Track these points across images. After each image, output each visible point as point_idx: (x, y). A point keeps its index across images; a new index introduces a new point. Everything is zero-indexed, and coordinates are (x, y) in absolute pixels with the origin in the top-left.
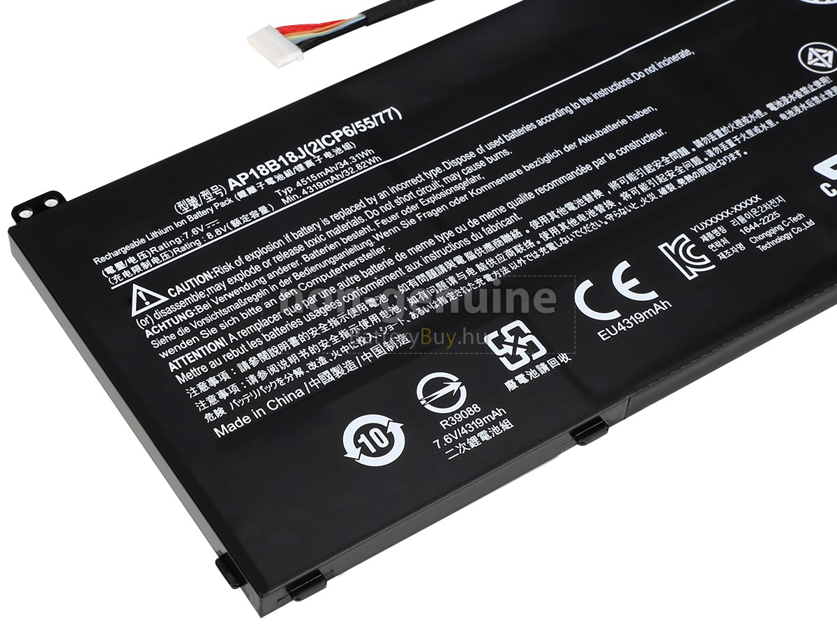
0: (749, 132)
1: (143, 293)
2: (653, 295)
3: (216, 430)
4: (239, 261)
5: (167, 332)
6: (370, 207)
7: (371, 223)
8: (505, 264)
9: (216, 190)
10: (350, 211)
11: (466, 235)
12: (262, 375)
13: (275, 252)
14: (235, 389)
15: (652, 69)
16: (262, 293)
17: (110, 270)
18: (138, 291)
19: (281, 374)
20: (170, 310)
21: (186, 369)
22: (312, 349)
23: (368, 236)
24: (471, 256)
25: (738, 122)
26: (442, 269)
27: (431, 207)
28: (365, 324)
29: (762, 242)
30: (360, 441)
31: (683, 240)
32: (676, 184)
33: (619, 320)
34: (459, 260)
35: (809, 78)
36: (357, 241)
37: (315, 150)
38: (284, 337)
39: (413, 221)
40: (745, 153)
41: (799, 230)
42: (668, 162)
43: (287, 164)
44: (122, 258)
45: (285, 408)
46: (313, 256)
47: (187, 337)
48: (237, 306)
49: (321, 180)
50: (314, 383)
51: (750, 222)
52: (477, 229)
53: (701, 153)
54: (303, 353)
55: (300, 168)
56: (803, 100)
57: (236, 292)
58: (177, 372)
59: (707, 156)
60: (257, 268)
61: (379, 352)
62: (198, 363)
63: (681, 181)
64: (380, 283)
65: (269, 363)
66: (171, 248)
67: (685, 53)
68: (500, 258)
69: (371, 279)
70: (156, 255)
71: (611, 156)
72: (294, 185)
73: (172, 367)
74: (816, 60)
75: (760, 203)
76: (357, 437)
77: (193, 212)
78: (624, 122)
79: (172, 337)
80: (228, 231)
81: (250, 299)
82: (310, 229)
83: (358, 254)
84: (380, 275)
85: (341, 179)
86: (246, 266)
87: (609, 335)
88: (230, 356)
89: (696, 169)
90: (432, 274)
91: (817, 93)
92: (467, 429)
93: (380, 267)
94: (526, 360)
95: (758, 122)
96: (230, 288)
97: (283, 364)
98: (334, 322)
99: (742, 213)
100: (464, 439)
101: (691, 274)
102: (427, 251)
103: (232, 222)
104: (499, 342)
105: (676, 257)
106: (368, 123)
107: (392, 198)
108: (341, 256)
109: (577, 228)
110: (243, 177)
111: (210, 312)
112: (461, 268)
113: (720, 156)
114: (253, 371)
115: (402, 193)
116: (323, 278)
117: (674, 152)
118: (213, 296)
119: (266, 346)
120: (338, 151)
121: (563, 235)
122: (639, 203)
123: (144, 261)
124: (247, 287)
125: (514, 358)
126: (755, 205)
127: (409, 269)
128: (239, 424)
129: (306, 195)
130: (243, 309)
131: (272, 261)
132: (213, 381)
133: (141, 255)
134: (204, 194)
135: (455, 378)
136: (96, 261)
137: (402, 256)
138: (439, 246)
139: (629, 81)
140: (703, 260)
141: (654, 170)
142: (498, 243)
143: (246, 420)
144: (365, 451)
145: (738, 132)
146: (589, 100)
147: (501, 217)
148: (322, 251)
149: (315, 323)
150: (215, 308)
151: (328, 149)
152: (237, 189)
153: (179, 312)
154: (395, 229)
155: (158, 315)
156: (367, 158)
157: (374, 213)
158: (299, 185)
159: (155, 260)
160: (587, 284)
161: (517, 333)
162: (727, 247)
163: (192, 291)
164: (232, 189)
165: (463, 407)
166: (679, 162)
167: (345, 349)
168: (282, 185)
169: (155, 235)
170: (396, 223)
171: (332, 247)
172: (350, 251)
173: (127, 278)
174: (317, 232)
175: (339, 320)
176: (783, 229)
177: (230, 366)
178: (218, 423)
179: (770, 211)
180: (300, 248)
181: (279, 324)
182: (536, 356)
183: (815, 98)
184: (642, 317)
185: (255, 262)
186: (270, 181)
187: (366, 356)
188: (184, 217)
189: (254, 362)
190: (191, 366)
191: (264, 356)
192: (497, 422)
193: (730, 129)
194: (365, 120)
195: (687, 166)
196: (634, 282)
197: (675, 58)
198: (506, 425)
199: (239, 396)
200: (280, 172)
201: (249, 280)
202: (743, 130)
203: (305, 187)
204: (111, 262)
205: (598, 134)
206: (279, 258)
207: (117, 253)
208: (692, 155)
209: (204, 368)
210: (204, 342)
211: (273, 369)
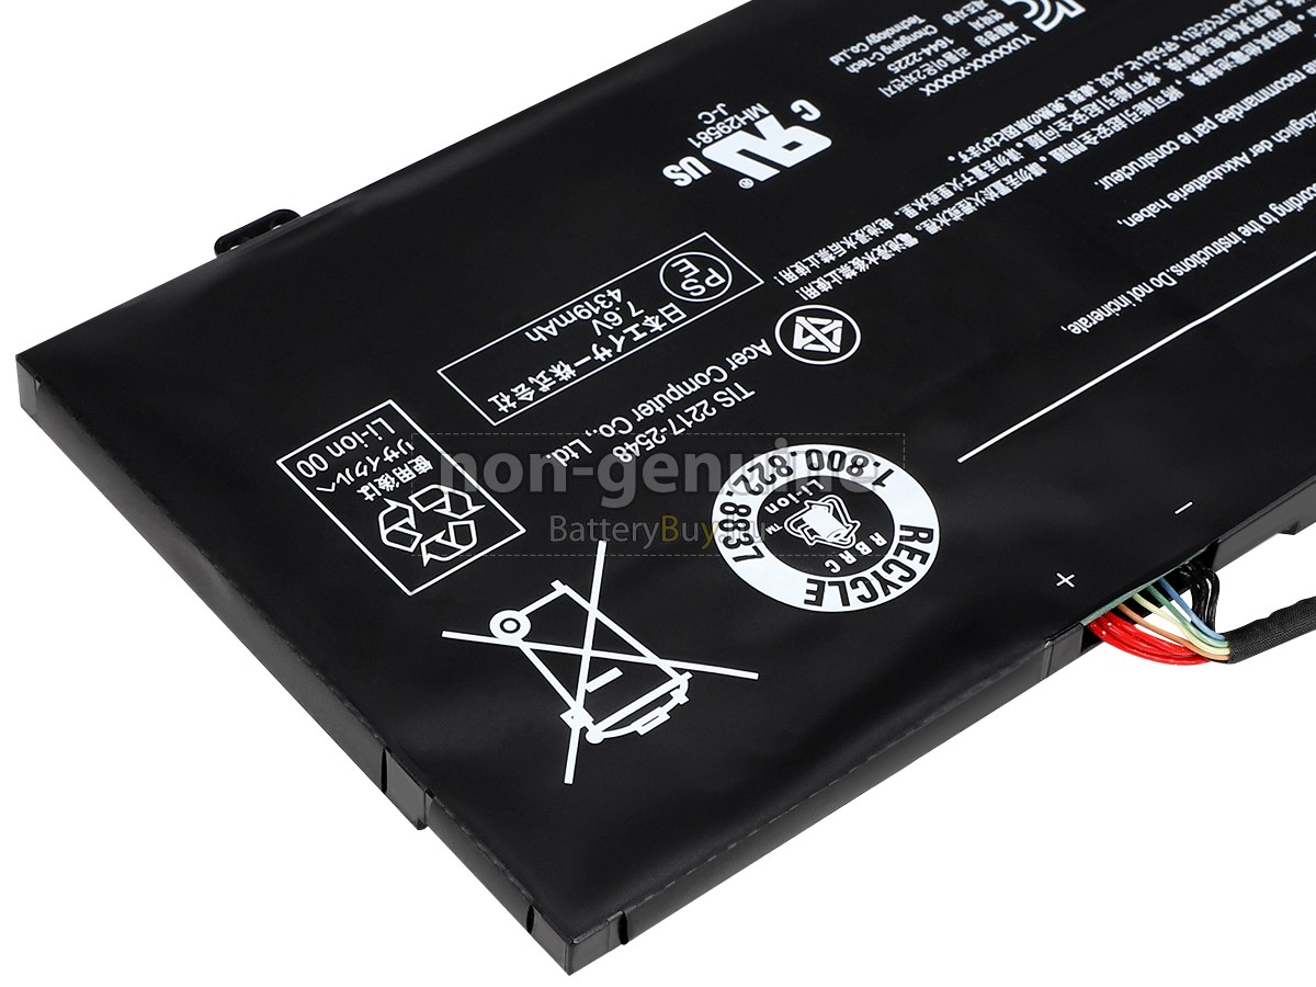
0: (948, 194)
15: (1139, 292)
25: (969, 209)
29: (915, 27)
32: (1067, 102)
35: (841, 296)
40: (951, 158)
41: (855, 49)
42: (1085, 136)
51: (936, 56)
53: (1030, 155)
56: (851, 254)
59: (1018, 150)
63: (1059, 107)
67: (1079, 326)
71: (1186, 138)
74: (825, 330)
75: (922, 83)
78: (1175, 197)
89: (1036, 129)
91: (825, 268)
95: (932, 212)
99: (951, 67)
109: (1221, 28)
113: (996, 151)
117: (1077, 152)
121: (1242, 17)
122: (1126, 70)
126: (931, 79)
139: (1178, 270)
141: (1108, 122)
145: (968, 192)
146: (1246, 231)
162: (973, 18)
166: (1066, 138)
176: (883, 48)
179: (905, 72)
183: (827, 258)
193: (981, 196)
195: (1051, 133)
197: (1098, 316)
202: (958, 196)
205: (1217, 173)
208: (1044, 150)
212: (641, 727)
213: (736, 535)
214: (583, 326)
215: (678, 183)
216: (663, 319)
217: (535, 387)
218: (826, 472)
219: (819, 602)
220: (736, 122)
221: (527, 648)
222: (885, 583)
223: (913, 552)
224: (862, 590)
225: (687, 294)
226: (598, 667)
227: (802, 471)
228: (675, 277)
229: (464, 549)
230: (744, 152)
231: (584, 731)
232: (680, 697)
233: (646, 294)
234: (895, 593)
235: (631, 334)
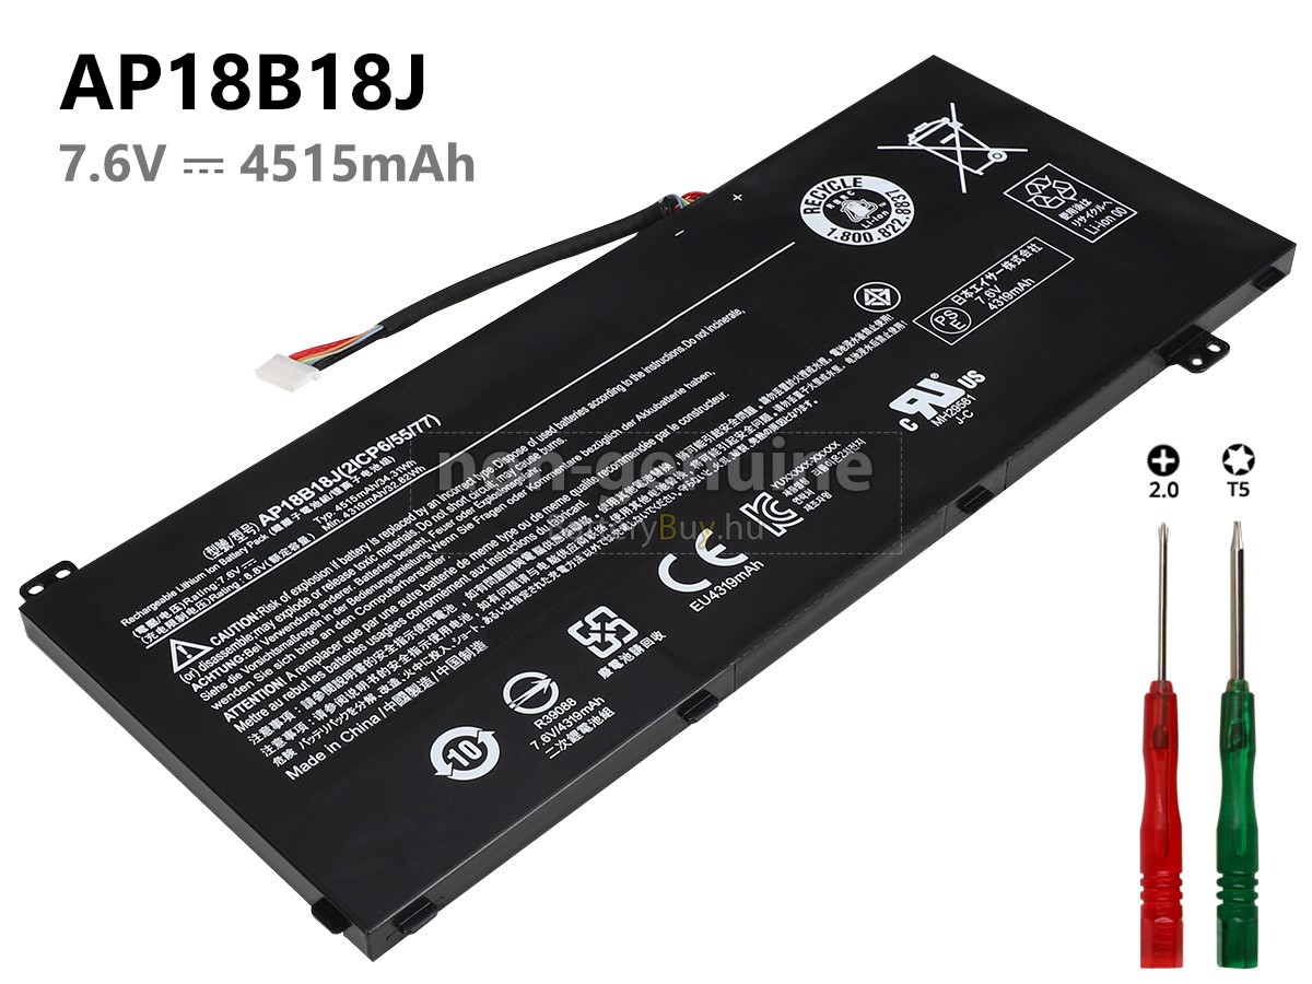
0: (815, 380)
1: (184, 647)
2: (742, 558)
3: (288, 773)
4: (285, 597)
5: (216, 682)
6: (420, 519)
7: (424, 534)
8: (579, 552)
9: (247, 528)
10: (399, 526)
11: (532, 530)
13: (324, 581)
14: (301, 727)
15: (702, 334)
16: (317, 624)
17: (141, 629)
18: (177, 645)
19: (351, 703)
21: (244, 716)
23: (424, 548)
24: (539, 551)
25: (802, 373)
26: (510, 569)
27: (488, 508)
28: (435, 637)
30: (450, 757)
31: (765, 498)
32: (748, 444)
33: (711, 588)
34: (528, 556)
36: (413, 556)
37: (350, 471)
43: (322, 490)
44: (153, 614)
45: (361, 737)
47: (239, 683)
48: (291, 643)
49: (362, 500)
50: (389, 706)
52: (542, 523)
53: (769, 409)
54: (372, 678)
55: (337, 491)
56: (866, 341)
57: (287, 629)
58: (236, 721)
60: (307, 601)
61: (455, 663)
62: (256, 709)
63: (752, 441)
64: (444, 593)
65: (335, 695)
66: (206, 596)
68: (572, 548)
69: (434, 591)
71: (674, 427)
74: (874, 299)
75: (839, 449)
76: (445, 752)
77: (225, 555)
78: (682, 391)
79: (223, 686)
80: (268, 568)
82: (359, 551)
83: (415, 569)
84: (443, 586)
85: (384, 496)
86: (294, 600)
87: (701, 605)
89: (766, 425)
90: (500, 575)
91: (880, 332)
92: (565, 724)
93: (442, 577)
94: (617, 645)
95: (824, 369)
96: (280, 626)
97: (352, 693)
100: (563, 735)
101: (779, 531)
103: (270, 559)
104: (585, 631)
105: (761, 516)
106: (404, 435)
107: (443, 505)
108: (398, 573)
109: (650, 504)
110: (275, 511)
111: (261, 653)
112: (531, 564)
113: (790, 409)
114: (320, 705)
116: (381, 599)
117: (741, 413)
118: (262, 637)
119: (330, 678)
120: (376, 468)
121: (636, 513)
123: (179, 613)
125: (604, 645)
128: (313, 762)
129: (348, 518)
130: (297, 645)
133: (175, 608)
134: (234, 534)
135: (543, 676)
136: (124, 622)
137: (465, 563)
138: (503, 546)
139: (680, 350)
140: (789, 514)
141: (722, 433)
142: (567, 533)
144: (457, 765)
145: (804, 383)
146: (640, 374)
147: (566, 506)
148: (376, 572)
149: (380, 646)
150: (266, 649)
151: (365, 467)
152: (271, 524)
153: (226, 660)
154: (452, 537)
155: (204, 666)
156: (408, 470)
157: (426, 524)
158: (338, 508)
159: (191, 611)
160: (670, 559)
161: (603, 619)
162: (813, 497)
163: (238, 635)
164: (265, 525)
165: (557, 703)
166: (748, 422)
167: (417, 667)
168: (319, 512)
169: (186, 585)
170: (453, 530)
171: (386, 566)
172: (406, 567)
174: (367, 553)
175: (406, 639)
178: (289, 765)
180: (351, 572)
182: (626, 639)
184: (733, 582)
185: (303, 595)
186: (306, 510)
187: (442, 670)
188: (216, 561)
189: (318, 696)
190: (249, 712)
191: (329, 688)
192: (596, 712)
193: (796, 381)
194: (400, 432)
195: (757, 424)
196: (720, 548)
197: (725, 320)
198: (607, 713)
199: (308, 734)
200: (316, 499)
202: (809, 380)
203: (345, 510)
205: (657, 407)
206: (329, 586)
207: (146, 611)
208: (760, 413)
209: (264, 712)
212: (926, 125)
213: (900, 200)
214: (1006, 289)
215: (975, 372)
216: (963, 296)
217: (1021, 257)
218: (861, 232)
219: (855, 179)
220: (949, 412)
221: (986, 148)
222: (825, 189)
223: (813, 203)
224: (835, 186)
225: (953, 311)
226: (952, 143)
227: (874, 232)
228: (962, 319)
229: (1031, 183)
230: (941, 394)
231: (951, 121)
232: (911, 136)
233: (976, 309)
234: (819, 185)
235: (978, 286)
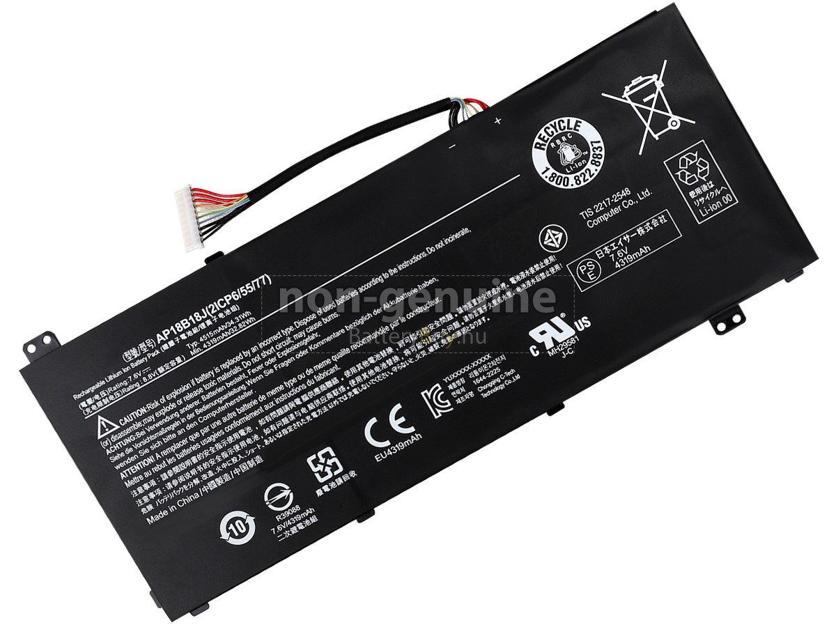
12: (175, 482)
20: (121, 435)
22: (205, 465)
29: (485, 391)
35: (541, 255)
38: (188, 457)
39: (271, 371)
40: (488, 319)
41: (510, 382)
42: (438, 325)
46: (208, 397)
51: (481, 375)
59: (464, 321)
67: (465, 231)
70: (112, 393)
72: (198, 341)
73: (123, 476)
81: (169, 428)
88: (156, 469)
98: (219, 446)
99: (476, 368)
102: (278, 395)
115: (266, 348)
122: (415, 358)
124: (168, 419)
126: (487, 362)
127: (267, 407)
131: (183, 400)
132: (146, 486)
143: (165, 513)
173: (95, 411)
176: (500, 381)
177: (156, 476)
179: (495, 367)
181: (186, 447)
183: (542, 275)
201: (168, 414)
204: (84, 399)
210: (141, 459)
211: (181, 479)
